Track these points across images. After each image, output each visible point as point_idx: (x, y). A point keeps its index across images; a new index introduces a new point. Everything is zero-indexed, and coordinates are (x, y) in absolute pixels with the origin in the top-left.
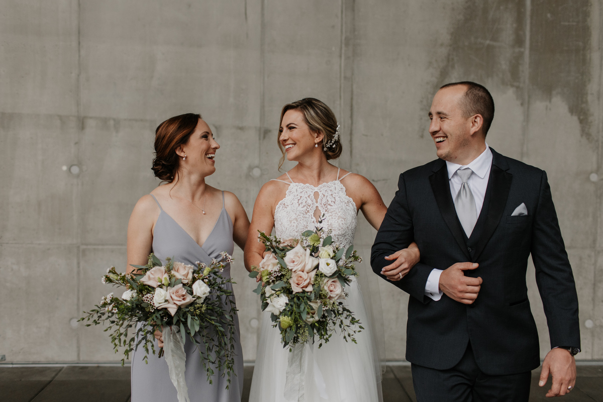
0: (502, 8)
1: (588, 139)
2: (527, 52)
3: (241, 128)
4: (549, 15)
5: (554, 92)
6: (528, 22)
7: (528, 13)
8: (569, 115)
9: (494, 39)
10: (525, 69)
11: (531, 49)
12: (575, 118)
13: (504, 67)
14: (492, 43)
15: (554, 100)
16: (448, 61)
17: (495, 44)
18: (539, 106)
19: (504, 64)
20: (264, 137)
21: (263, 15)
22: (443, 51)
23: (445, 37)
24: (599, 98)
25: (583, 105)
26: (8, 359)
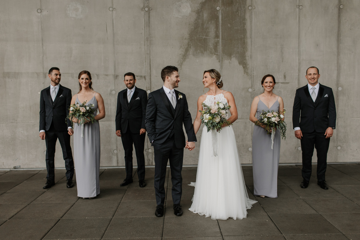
0: (209, 23)
1: (247, 74)
2: (221, 41)
3: (107, 75)
4: (229, 25)
5: (232, 56)
6: (221, 28)
7: (220, 24)
8: (239, 65)
9: (207, 36)
10: (220, 48)
11: (222, 39)
12: (241, 66)
13: (211, 47)
14: (206, 37)
15: (232, 59)
16: (188, 45)
17: (207, 37)
18: (226, 62)
19: (211, 45)
20: (116, 78)
22: (186, 42)
23: (187, 36)
24: (251, 58)
25: (245, 61)
26: (22, 167)
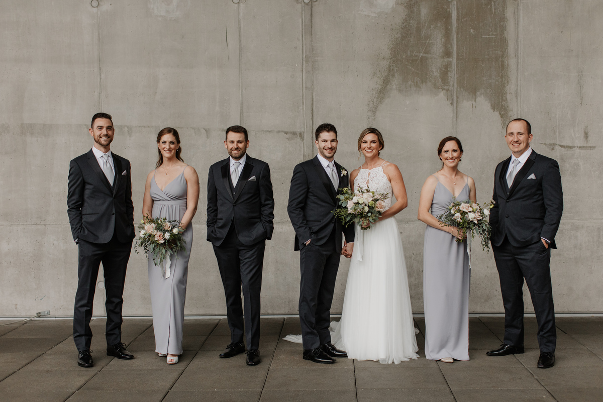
0: (433, 26)
2: (454, 62)
4: (472, 30)
5: (478, 93)
6: (455, 36)
7: (454, 29)
8: (491, 111)
9: (427, 52)
10: (453, 76)
11: (458, 59)
12: (497, 113)
13: (436, 74)
14: (424, 55)
15: (478, 99)
16: (389, 71)
17: (427, 55)
18: (466, 104)
19: (435, 71)
21: (240, 41)
22: (385, 64)
23: (386, 52)
24: (516, 97)
25: (504, 103)
26: (52, 314)
